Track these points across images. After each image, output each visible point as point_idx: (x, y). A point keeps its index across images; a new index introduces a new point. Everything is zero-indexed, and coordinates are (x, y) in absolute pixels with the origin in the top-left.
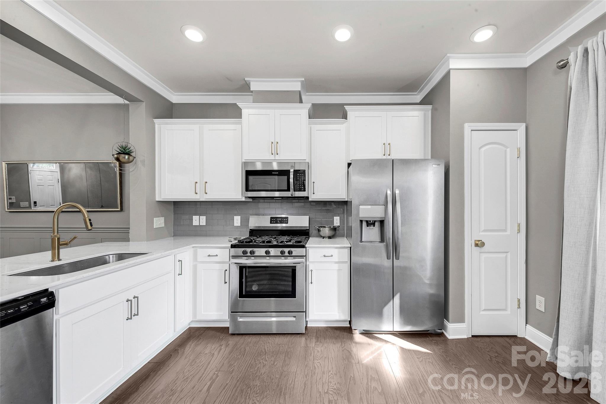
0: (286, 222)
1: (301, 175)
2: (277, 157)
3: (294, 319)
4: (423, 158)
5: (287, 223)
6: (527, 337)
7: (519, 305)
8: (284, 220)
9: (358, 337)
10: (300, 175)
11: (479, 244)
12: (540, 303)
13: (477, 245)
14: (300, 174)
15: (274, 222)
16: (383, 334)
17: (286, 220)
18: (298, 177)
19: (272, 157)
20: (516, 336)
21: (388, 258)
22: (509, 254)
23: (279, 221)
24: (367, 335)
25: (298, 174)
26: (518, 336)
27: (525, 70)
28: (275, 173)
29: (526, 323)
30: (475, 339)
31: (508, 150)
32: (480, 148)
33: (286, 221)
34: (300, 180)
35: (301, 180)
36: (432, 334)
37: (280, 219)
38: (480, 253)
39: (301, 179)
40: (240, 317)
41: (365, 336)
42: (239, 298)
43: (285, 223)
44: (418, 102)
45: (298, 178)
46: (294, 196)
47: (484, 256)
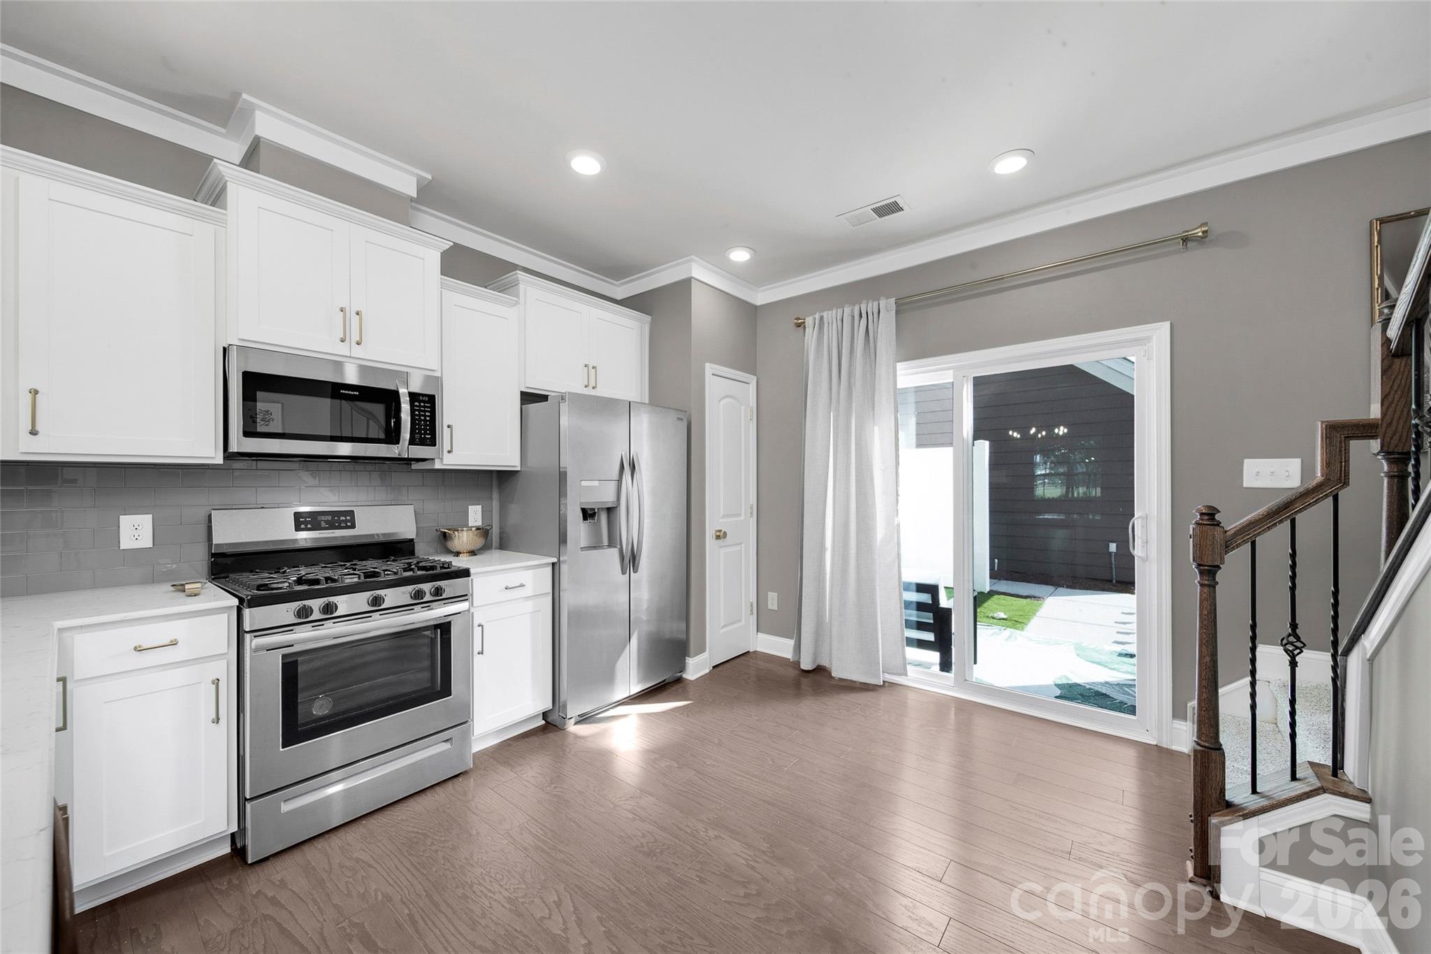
0: (349, 524)
1: (425, 407)
2: (357, 352)
3: (447, 746)
4: (640, 401)
5: (353, 526)
6: (758, 649)
7: (752, 610)
8: (343, 519)
9: (572, 728)
10: (422, 407)
11: (720, 536)
12: (773, 600)
13: (718, 537)
14: (422, 404)
15: (309, 526)
16: (611, 710)
17: (348, 518)
18: (417, 410)
19: (342, 349)
20: (748, 652)
21: (623, 573)
22: (743, 545)
23: (326, 522)
24: (587, 721)
25: (417, 404)
26: (751, 651)
27: (755, 308)
28: (350, 392)
29: (757, 631)
30: (716, 669)
31: (743, 407)
32: (720, 401)
33: (346, 521)
34: (422, 418)
35: (425, 418)
36: (670, 683)
37: (330, 518)
38: (720, 547)
39: (425, 416)
40: (285, 801)
41: (587, 723)
42: (283, 748)
43: (347, 527)
44: (619, 298)
45: (417, 413)
46: (406, 456)
47: (723, 551)
